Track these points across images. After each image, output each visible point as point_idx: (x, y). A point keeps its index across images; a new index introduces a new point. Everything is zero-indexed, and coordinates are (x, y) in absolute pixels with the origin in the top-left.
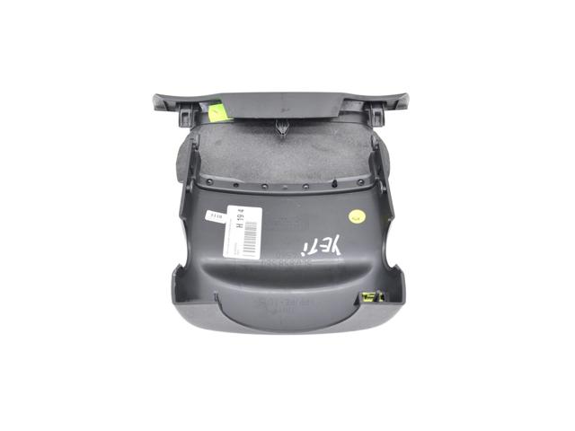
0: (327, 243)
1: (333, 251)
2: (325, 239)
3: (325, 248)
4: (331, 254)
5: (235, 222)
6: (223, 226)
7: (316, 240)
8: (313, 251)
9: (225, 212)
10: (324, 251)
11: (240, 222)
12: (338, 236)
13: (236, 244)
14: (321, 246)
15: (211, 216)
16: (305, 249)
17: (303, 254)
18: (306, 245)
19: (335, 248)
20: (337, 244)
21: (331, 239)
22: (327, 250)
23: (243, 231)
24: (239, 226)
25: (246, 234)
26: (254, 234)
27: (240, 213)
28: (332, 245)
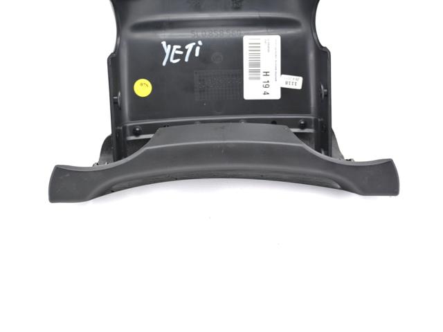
0: (176, 56)
1: (169, 46)
2: (178, 61)
3: (177, 49)
4: (171, 43)
5: (271, 78)
6: (283, 72)
7: (186, 60)
8: (189, 47)
9: (284, 90)
10: (179, 47)
11: (266, 79)
12: (164, 64)
13: (269, 51)
14: (181, 53)
15: (296, 83)
16: (198, 49)
17: (200, 43)
18: (197, 54)
19: (167, 49)
20: (164, 54)
21: (172, 61)
22: (175, 47)
23: (263, 69)
24: (266, 74)
25: (258, 65)
26: (251, 65)
27: (267, 90)
28: (171, 53)
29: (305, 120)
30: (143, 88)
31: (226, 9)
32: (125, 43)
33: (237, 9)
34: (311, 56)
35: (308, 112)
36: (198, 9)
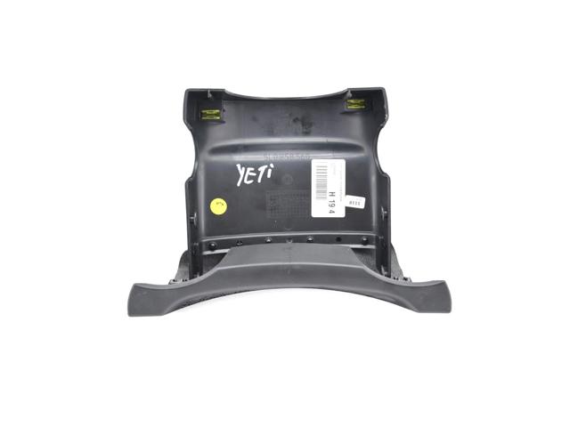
0: (250, 178)
1: (243, 168)
2: (251, 182)
3: (251, 171)
4: (245, 165)
5: (336, 198)
6: (348, 193)
7: (259, 181)
8: (262, 169)
9: (348, 210)
10: (253, 169)
11: (332, 198)
12: (239, 184)
13: (334, 173)
14: (254, 174)
15: (359, 202)
16: (270, 171)
17: (272, 166)
18: (269, 176)
19: (242, 172)
20: (239, 175)
21: (246, 181)
22: (249, 169)
23: (329, 189)
24: (332, 194)
25: (325, 186)
26: (318, 186)
27: (333, 209)
28: (245, 175)
29: (368, 237)
30: (219, 207)
31: (296, 134)
32: (202, 166)
33: (307, 134)
34: (373, 179)
35: (370, 229)
36: (271, 134)
